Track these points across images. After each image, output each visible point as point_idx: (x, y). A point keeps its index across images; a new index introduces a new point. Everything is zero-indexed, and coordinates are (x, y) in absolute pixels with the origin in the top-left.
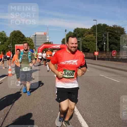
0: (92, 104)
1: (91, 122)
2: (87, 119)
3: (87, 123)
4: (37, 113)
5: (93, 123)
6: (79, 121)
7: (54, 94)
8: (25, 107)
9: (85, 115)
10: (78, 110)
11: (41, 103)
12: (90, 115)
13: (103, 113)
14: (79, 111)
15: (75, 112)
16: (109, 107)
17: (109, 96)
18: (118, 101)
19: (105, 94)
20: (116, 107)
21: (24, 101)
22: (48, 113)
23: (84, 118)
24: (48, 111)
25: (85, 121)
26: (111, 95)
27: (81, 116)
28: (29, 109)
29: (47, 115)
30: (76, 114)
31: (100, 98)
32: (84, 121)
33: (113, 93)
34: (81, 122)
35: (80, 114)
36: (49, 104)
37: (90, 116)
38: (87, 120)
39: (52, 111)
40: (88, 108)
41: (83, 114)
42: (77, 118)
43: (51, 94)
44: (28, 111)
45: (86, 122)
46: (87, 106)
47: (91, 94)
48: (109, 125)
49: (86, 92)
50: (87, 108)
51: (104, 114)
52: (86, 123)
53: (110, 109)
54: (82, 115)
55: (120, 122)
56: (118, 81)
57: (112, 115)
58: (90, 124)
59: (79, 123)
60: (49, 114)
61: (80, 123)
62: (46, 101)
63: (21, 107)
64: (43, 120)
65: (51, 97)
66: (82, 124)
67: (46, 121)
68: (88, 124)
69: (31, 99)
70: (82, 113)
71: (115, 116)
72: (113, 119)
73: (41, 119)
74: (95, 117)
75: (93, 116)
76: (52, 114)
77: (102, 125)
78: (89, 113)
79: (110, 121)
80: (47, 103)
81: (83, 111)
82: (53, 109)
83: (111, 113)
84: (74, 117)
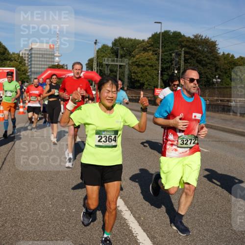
1: (157, 233)
2: (149, 227)
3: (149, 237)
4: (41, 214)
5: (162, 237)
6: (131, 231)
8: (14, 202)
9: (142, 219)
10: (128, 208)
11: (48, 192)
12: (154, 219)
14: (131, 210)
15: (123, 213)
18: (208, 191)
20: (206, 203)
21: (12, 188)
22: (64, 214)
23: (141, 225)
24: (64, 210)
25: (144, 231)
27: (136, 222)
28: (23, 207)
29: (63, 219)
30: (125, 217)
34: (136, 233)
35: (132, 216)
36: (67, 195)
37: (154, 222)
38: (148, 231)
39: (74, 210)
42: (127, 225)
43: (70, 175)
44: (22, 209)
45: (146, 233)
48: (194, 239)
52: (147, 235)
53: (194, 207)
54: (138, 219)
55: (217, 234)
56: (206, 151)
57: (199, 220)
58: (156, 238)
59: (133, 236)
60: (66, 217)
61: (135, 235)
62: (58, 188)
63: (6, 201)
64: (55, 229)
65: (69, 179)
66: (138, 238)
67: (62, 231)
68: (152, 238)
69: (26, 184)
70: (137, 216)
72: (200, 228)
73: (50, 226)
74: (164, 224)
75: (159, 221)
76: (73, 216)
77: (181, 240)
78: (150, 215)
79: (195, 232)
80: (61, 193)
81: (138, 211)
82: (76, 207)
83: (196, 215)
84: (121, 223)
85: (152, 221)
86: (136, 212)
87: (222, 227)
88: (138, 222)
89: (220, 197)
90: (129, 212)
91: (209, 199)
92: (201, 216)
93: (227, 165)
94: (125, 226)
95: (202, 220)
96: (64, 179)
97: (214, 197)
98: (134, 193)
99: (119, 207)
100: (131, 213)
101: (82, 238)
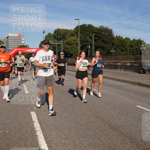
0: (61, 120)
1: (54, 144)
2: (50, 140)
3: (48, 146)
5: (56, 146)
6: (38, 143)
7: (16, 110)
9: (48, 135)
10: (41, 128)
13: (71, 131)
15: (37, 132)
16: (81, 123)
17: (84, 110)
18: (93, 116)
19: (79, 107)
20: (90, 123)
23: (46, 139)
24: (2, 132)
25: (47, 143)
26: (87, 108)
27: (43, 137)
30: (37, 134)
31: (72, 113)
32: (45, 142)
33: (90, 106)
34: (41, 144)
35: (42, 134)
36: (6, 122)
37: (55, 136)
38: (48, 142)
39: (7, 132)
40: (54, 126)
41: (47, 134)
42: (37, 140)
43: (13, 110)
46: (53, 123)
47: (62, 107)
48: (75, 147)
49: (57, 106)
50: (52, 125)
51: (73, 132)
52: (47, 145)
54: (45, 135)
57: (82, 134)
58: (52, 147)
61: (40, 146)
62: (3, 118)
65: (12, 112)
68: (49, 147)
70: (45, 133)
71: (85, 135)
72: (82, 139)
74: (60, 138)
75: (58, 136)
76: (6, 135)
77: (67, 147)
78: (53, 133)
79: (77, 142)
80: (3, 121)
81: (46, 130)
82: (9, 129)
83: (82, 131)
84: (34, 138)
85: (53, 136)
86: (45, 131)
87: (95, 137)
88: (45, 137)
89: (99, 119)
90: (41, 131)
91: (92, 121)
92: (85, 131)
93: (109, 99)
94: (35, 140)
95: (84, 134)
96: (8, 113)
97: (95, 120)
98: (48, 119)
99: (36, 128)
100: (42, 132)
101: (6, 149)
